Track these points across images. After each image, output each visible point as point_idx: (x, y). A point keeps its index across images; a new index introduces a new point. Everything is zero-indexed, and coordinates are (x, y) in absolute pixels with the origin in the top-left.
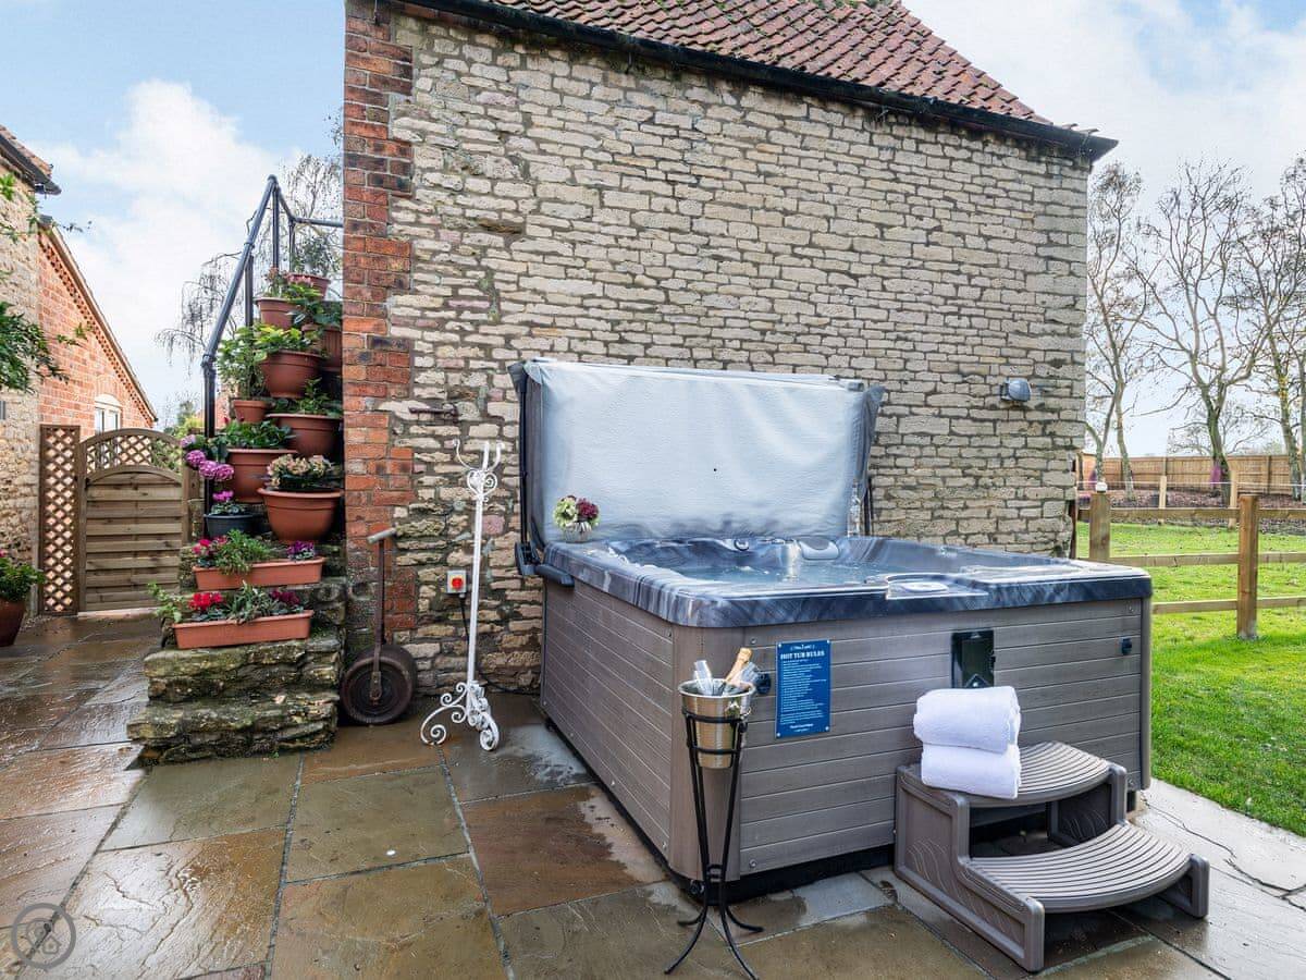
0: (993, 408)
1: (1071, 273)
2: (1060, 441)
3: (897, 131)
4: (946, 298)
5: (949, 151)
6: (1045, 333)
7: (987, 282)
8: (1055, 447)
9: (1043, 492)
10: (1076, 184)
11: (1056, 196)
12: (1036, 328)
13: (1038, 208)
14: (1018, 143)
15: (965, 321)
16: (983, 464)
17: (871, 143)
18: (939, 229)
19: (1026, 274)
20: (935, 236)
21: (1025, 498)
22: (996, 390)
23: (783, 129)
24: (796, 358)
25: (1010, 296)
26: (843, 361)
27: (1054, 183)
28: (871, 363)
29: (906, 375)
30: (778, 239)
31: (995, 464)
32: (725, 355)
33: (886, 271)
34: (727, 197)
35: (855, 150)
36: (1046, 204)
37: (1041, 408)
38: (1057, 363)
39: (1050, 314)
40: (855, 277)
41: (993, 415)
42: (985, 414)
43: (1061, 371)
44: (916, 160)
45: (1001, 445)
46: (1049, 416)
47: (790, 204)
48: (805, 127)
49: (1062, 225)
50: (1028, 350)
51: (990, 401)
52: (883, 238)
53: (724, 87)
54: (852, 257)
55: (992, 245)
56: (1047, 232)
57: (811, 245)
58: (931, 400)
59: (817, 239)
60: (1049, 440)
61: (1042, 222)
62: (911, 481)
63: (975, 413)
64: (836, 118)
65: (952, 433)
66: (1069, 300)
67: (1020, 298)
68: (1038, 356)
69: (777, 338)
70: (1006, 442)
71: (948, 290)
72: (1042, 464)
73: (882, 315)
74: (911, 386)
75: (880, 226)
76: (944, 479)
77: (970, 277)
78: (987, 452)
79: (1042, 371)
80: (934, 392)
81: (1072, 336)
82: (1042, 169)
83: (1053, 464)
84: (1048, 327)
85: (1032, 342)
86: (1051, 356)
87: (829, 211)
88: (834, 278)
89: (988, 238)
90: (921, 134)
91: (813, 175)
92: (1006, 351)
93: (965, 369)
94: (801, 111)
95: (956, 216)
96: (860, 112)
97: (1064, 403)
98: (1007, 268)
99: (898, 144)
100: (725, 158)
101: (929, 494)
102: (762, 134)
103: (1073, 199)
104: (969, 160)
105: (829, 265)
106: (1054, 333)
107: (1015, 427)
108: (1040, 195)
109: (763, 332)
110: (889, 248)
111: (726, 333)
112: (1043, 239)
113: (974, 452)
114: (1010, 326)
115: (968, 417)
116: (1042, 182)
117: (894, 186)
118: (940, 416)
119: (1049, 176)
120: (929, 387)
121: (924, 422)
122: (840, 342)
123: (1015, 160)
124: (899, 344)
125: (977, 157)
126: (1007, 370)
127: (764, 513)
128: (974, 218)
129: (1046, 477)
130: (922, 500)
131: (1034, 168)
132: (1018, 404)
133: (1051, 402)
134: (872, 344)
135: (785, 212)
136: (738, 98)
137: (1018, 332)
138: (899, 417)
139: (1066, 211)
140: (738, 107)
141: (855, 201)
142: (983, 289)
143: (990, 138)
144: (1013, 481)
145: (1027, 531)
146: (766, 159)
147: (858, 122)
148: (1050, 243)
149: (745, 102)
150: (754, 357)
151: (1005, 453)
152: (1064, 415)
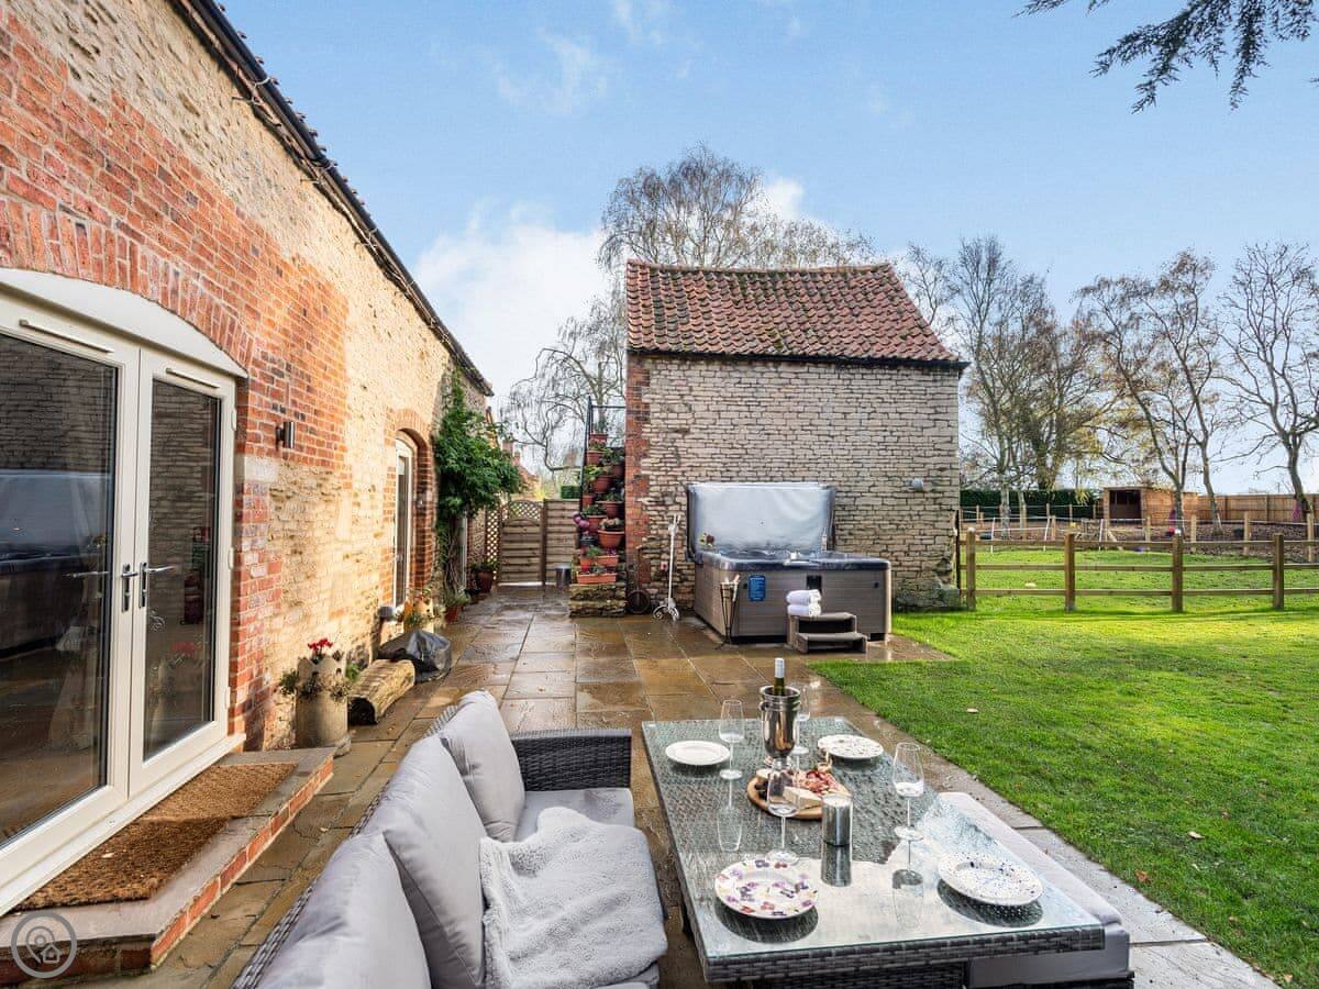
0: (906, 492)
1: (949, 426)
2: (944, 507)
3: (851, 371)
4: (879, 443)
5: (879, 377)
6: (934, 455)
7: (901, 434)
8: (941, 510)
9: (935, 532)
10: (952, 383)
11: (939, 389)
12: (929, 453)
13: (928, 396)
14: (917, 368)
15: (890, 453)
16: (900, 518)
17: (839, 378)
18: (875, 412)
19: (923, 428)
20: (872, 415)
21: (924, 535)
22: (907, 484)
23: (797, 378)
24: (804, 474)
25: (914, 439)
26: (827, 474)
27: (939, 384)
28: (840, 474)
29: (859, 479)
30: (795, 424)
31: (907, 518)
32: (772, 474)
33: (848, 433)
34: (772, 409)
35: (831, 382)
36: (933, 394)
37: (933, 491)
38: (941, 470)
39: (937, 446)
40: (833, 437)
41: (906, 495)
42: (902, 495)
43: (944, 473)
44: (862, 382)
45: (911, 509)
46: (938, 495)
47: (801, 408)
48: (807, 376)
49: (945, 403)
50: (925, 464)
51: (904, 489)
52: (845, 419)
53: (770, 364)
54: (831, 428)
55: (903, 416)
56: (935, 407)
57: (811, 425)
58: (872, 489)
59: (813, 422)
60: (937, 507)
61: (930, 403)
62: (862, 526)
63: (896, 495)
64: (821, 370)
65: (883, 504)
66: (949, 439)
67: (920, 440)
68: (932, 467)
69: (796, 465)
70: (913, 508)
71: (880, 439)
73: (846, 452)
74: (861, 484)
75: (844, 413)
76: (879, 525)
77: (892, 432)
78: (903, 513)
79: (933, 474)
80: (874, 486)
81: (950, 456)
82: (931, 378)
84: (936, 453)
85: (927, 460)
86: (938, 466)
87: (820, 410)
88: (821, 438)
89: (901, 413)
90: (864, 371)
91: (811, 395)
92: (912, 465)
93: (890, 474)
94: (806, 369)
95: (884, 405)
96: (833, 366)
98: (912, 426)
99: (852, 377)
100: (771, 393)
101: (871, 533)
102: (787, 381)
103: (950, 390)
104: (890, 379)
105: (819, 433)
106: (939, 455)
107: (918, 501)
108: (929, 391)
109: (789, 463)
110: (849, 423)
111: (772, 465)
112: (933, 411)
113: (896, 513)
114: (915, 453)
115: (892, 497)
116: (931, 384)
117: (851, 395)
118: (877, 496)
119: (935, 381)
120: (871, 483)
121: (868, 499)
122: (825, 465)
123: (915, 376)
124: (856, 465)
125: (894, 377)
126: (913, 474)
127: (785, 540)
128: (893, 405)
130: (868, 536)
131: (927, 378)
132: (919, 490)
133: (939, 488)
134: (841, 466)
135: (799, 412)
136: (776, 367)
137: (919, 456)
138: (855, 498)
139: (946, 397)
140: (776, 372)
141: (832, 404)
142: (899, 437)
143: (902, 368)
144: (918, 526)
145: (926, 551)
146: (790, 391)
147: (833, 371)
148: (936, 413)
149: (779, 370)
150: (785, 474)
151: (912, 513)
152: (946, 494)
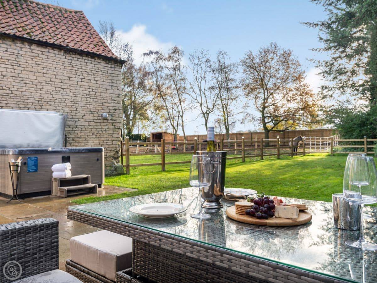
0: (100, 119)
1: (118, 89)
2: (116, 127)
3: (72, 56)
4: (87, 94)
5: (86, 61)
6: (112, 103)
7: (97, 91)
8: (115, 128)
9: (113, 139)
10: (118, 70)
11: (113, 72)
12: (110, 101)
13: (109, 74)
14: (103, 60)
15: (92, 100)
16: (97, 132)
17: (66, 58)
18: (84, 78)
19: (107, 89)
20: (83, 80)
21: (108, 140)
22: (100, 115)
23: (42, 54)
24: (47, 107)
25: (103, 94)
26: (60, 108)
27: (113, 69)
28: (68, 109)
29: (77, 112)
30: (42, 79)
31: (101, 132)
32: (28, 106)
33: (71, 88)
34: (27, 69)
35: (61, 60)
36: (111, 74)
37: (112, 120)
38: (115, 110)
39: (113, 98)
40: (63, 89)
41: (100, 121)
42: (98, 121)
43: (116, 111)
44: (77, 62)
46: (114, 121)
47: (45, 71)
48: (48, 54)
49: (115, 78)
50: (108, 106)
51: (99, 118)
52: (70, 80)
53: (26, 44)
54: (62, 84)
55: (98, 82)
56: (112, 80)
57: (51, 81)
58: (83, 117)
59: (52, 80)
60: (114, 127)
61: (110, 78)
62: (78, 136)
63: (95, 121)
64: (56, 52)
65: (89, 125)
66: (118, 96)
67: (105, 95)
68: (111, 108)
69: (42, 102)
70: (103, 127)
71: (87, 92)
72: (112, 132)
73: (70, 98)
74: (78, 114)
75: (69, 77)
76: (87, 136)
77: (93, 89)
78: (98, 130)
79: (112, 111)
80: (84, 116)
81: (119, 103)
82: (110, 66)
83: (115, 132)
84: (113, 101)
85: (109, 105)
86: (114, 108)
87: (55, 73)
88: (57, 89)
89: (97, 81)
90: (79, 57)
91: (51, 65)
92: (103, 107)
93: (92, 110)
94: (47, 50)
95: (88, 75)
96: (63, 51)
97: (117, 118)
98: (102, 88)
99: (73, 59)
100: (27, 60)
101: (84, 139)
102: (37, 55)
103: (117, 73)
104: (91, 63)
105: (55, 86)
106: (114, 103)
107: (105, 124)
108: (109, 72)
109: (39, 101)
110: (71, 82)
111: (28, 101)
112: (111, 81)
113: (95, 130)
114: (103, 101)
115: (93, 121)
116: (110, 69)
117: (72, 68)
118: (86, 121)
119: (111, 67)
120: (83, 115)
121: (82, 122)
122: (59, 104)
123: (103, 64)
124: (75, 104)
125: (93, 62)
126: (103, 111)
127: (38, 143)
128: (93, 76)
129: (113, 135)
130: (82, 141)
131: (108, 65)
132: (105, 119)
133: (114, 118)
134: (68, 104)
135: (44, 73)
136: (30, 46)
137: (105, 102)
138: (75, 121)
139: (116, 75)
140: (30, 49)
141: (62, 71)
143: (96, 58)
144: (105, 136)
145: (109, 148)
146: (38, 61)
147: (62, 53)
148: (112, 83)
149: (32, 47)
150: (36, 107)
151: (103, 130)
152: (117, 121)
